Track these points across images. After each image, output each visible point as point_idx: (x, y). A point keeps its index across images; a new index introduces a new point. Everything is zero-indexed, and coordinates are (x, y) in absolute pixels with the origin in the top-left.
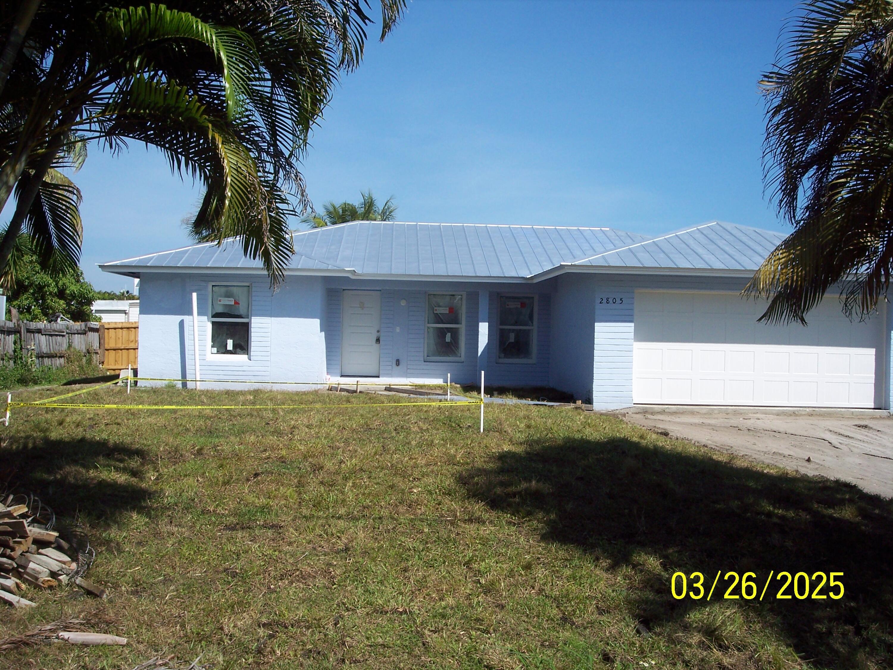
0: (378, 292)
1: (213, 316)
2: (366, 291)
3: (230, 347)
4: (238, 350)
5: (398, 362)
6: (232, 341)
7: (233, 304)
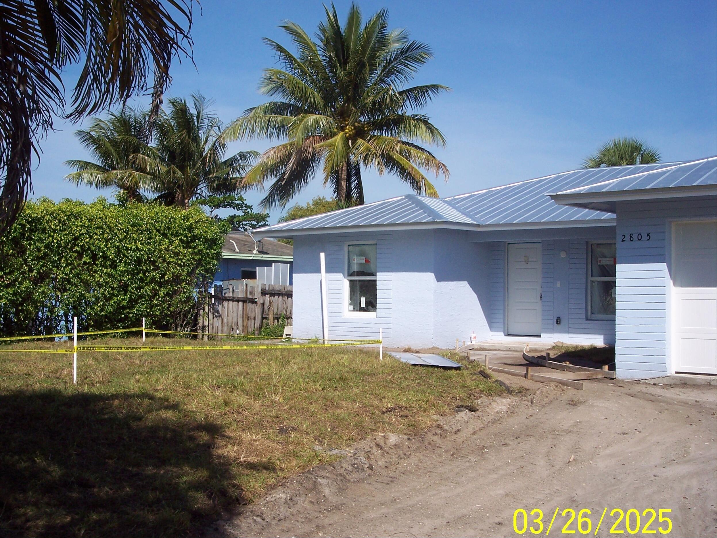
0: (539, 244)
1: (350, 275)
2: (528, 244)
3: (363, 305)
4: (370, 307)
5: (558, 321)
6: (364, 298)
7: (364, 262)
